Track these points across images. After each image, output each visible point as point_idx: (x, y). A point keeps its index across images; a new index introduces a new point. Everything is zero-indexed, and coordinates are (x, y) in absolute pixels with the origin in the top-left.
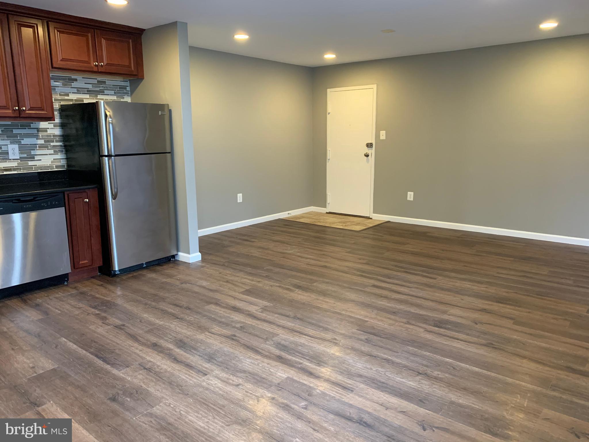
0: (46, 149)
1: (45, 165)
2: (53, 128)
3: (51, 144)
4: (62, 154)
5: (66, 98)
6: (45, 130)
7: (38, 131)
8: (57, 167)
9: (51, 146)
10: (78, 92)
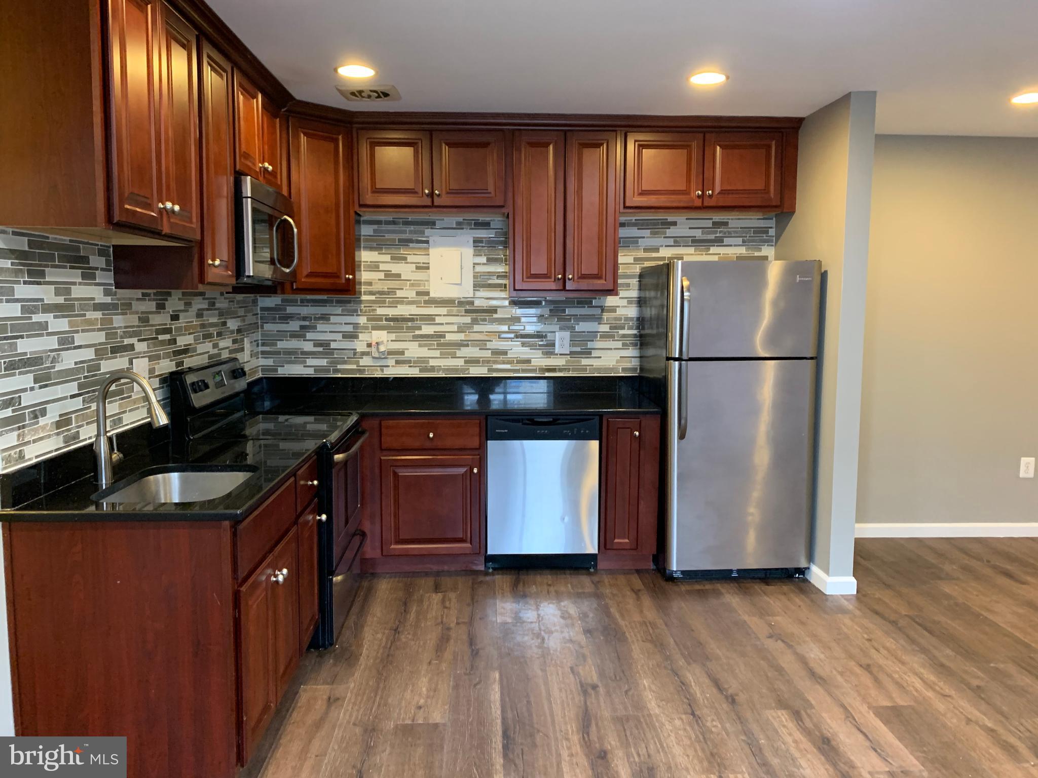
0: (610, 341)
1: (605, 365)
2: (625, 307)
3: (620, 333)
4: (636, 349)
5: (654, 255)
6: (613, 309)
7: (603, 311)
8: (624, 370)
9: (618, 336)
10: (677, 244)
